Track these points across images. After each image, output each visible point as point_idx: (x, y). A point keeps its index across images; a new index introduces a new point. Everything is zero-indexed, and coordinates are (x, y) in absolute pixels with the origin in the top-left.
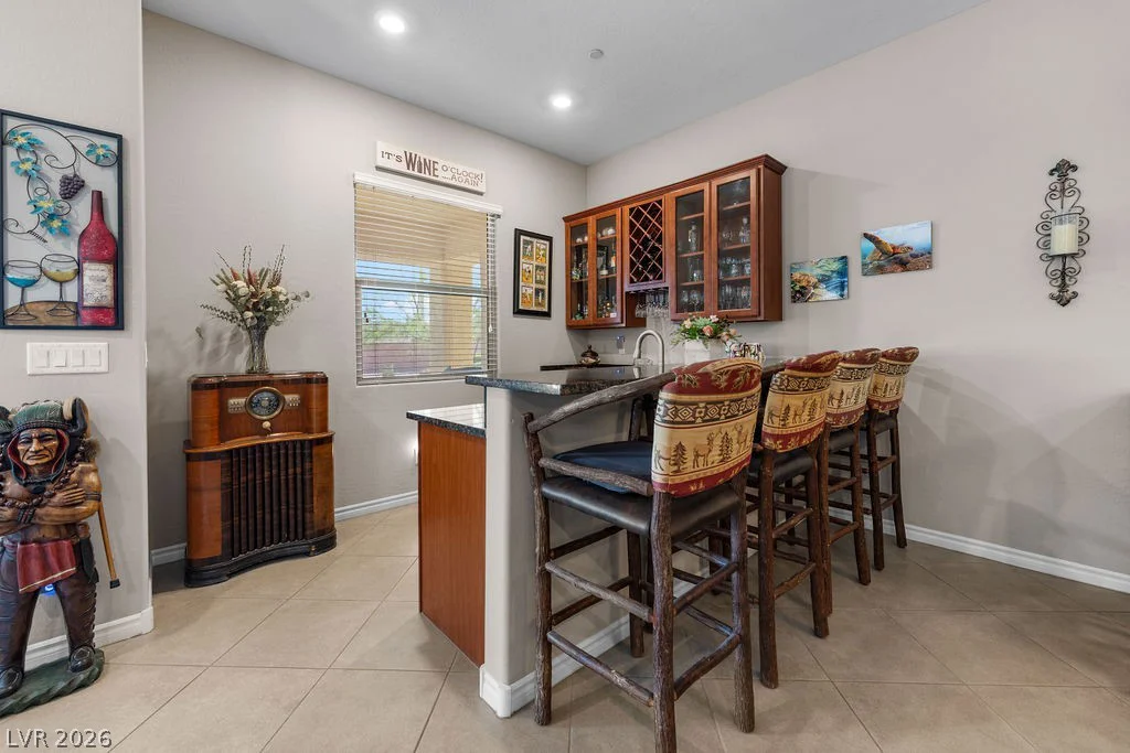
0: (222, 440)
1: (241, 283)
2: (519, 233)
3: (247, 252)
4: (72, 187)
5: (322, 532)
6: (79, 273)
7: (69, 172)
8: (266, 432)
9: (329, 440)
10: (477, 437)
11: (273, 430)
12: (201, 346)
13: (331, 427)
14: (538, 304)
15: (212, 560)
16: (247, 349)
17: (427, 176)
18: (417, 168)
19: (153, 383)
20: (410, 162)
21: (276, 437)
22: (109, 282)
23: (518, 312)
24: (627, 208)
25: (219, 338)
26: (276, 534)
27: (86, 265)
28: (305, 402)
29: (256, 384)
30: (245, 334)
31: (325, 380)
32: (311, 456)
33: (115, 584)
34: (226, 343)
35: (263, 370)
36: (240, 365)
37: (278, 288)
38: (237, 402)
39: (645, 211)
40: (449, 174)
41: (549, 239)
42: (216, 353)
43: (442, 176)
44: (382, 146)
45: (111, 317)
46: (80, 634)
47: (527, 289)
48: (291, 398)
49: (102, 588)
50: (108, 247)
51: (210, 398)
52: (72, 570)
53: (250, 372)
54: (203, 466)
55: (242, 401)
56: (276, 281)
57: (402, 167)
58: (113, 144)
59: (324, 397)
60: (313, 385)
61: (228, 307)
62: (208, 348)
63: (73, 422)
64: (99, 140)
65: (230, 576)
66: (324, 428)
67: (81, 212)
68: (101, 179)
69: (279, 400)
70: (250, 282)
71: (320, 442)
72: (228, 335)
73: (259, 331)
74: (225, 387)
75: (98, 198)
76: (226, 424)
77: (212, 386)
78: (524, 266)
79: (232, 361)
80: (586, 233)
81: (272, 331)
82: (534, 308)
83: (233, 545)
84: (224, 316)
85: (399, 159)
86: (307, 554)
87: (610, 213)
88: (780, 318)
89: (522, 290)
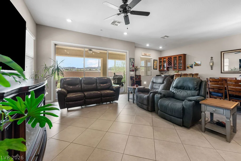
2: (154, 60)
14: (156, 68)
18: (145, 55)
23: (154, 69)
24: (167, 57)
28: (139, 78)
35: (136, 74)
38: (136, 77)
39: (170, 58)
41: (157, 60)
43: (147, 55)
44: (142, 53)
47: (155, 66)
58: (134, 59)
60: (140, 76)
78: (154, 63)
87: (161, 58)
88: (185, 70)
89: (154, 66)
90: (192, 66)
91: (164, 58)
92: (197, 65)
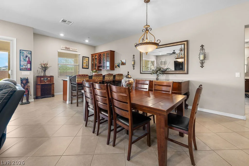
0: (41, 83)
1: (43, 65)
2: (83, 57)
3: (43, 61)
4: (26, 56)
5: (53, 95)
6: (27, 65)
7: (26, 55)
8: (46, 82)
9: (54, 84)
10: (67, 81)
11: (47, 82)
12: (37, 72)
13: (54, 83)
14: (87, 67)
15: (40, 96)
16: (43, 72)
17: (68, 50)
18: (67, 49)
19: (34, 76)
20: (66, 48)
21: (47, 83)
22: (30, 66)
23: (83, 68)
24: (98, 54)
25: (40, 71)
26: (47, 94)
27: (28, 64)
28: (51, 79)
29: (45, 77)
30: (43, 71)
31: (53, 77)
32: (51, 85)
33: (31, 95)
34: (40, 72)
35: (45, 75)
36: (42, 75)
37: (47, 66)
38: (42, 79)
39: (100, 55)
40: (72, 49)
41: (89, 58)
42: (39, 73)
44: (62, 46)
45: (30, 69)
46: (28, 99)
48: (49, 79)
49: (30, 95)
50: (30, 62)
51: (39, 78)
52: (27, 93)
53: (44, 75)
54: (38, 86)
55: (43, 79)
56: (47, 64)
57: (65, 49)
58: (30, 52)
59: (53, 78)
60: (52, 77)
61: (41, 68)
62: (38, 72)
63: (27, 79)
64: (29, 52)
65: (42, 98)
66: (53, 82)
67: (27, 59)
68: (29, 56)
69: (47, 79)
70: (44, 65)
71: (53, 84)
72: (41, 71)
73: (45, 71)
74: (41, 77)
75: (29, 57)
76: (41, 81)
77: (39, 77)
78: (84, 61)
79: (41, 74)
80: (93, 57)
81: (47, 70)
82: (86, 67)
83: (42, 95)
84: (41, 69)
85: (64, 48)
86: (51, 97)
87: (93, 55)
88: (114, 70)
89: (84, 65)
90: (119, 65)
91: (95, 55)
92: (123, 64)
